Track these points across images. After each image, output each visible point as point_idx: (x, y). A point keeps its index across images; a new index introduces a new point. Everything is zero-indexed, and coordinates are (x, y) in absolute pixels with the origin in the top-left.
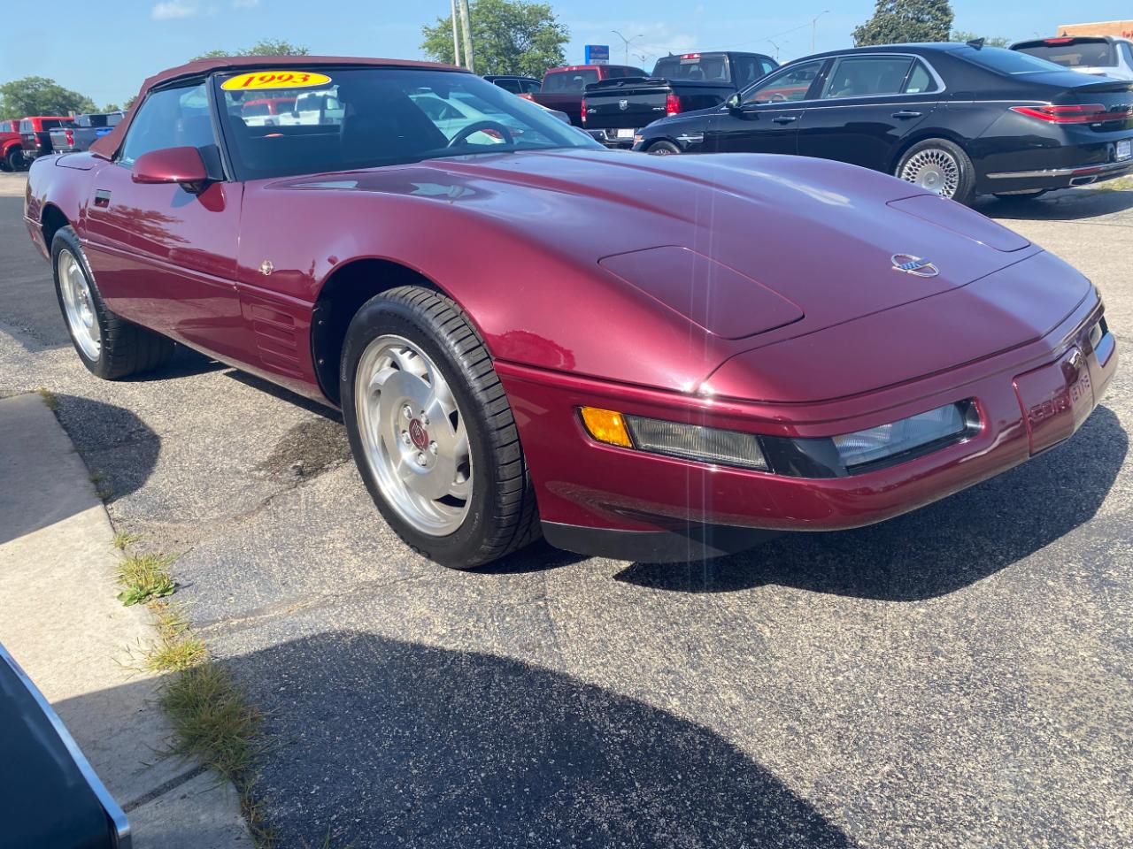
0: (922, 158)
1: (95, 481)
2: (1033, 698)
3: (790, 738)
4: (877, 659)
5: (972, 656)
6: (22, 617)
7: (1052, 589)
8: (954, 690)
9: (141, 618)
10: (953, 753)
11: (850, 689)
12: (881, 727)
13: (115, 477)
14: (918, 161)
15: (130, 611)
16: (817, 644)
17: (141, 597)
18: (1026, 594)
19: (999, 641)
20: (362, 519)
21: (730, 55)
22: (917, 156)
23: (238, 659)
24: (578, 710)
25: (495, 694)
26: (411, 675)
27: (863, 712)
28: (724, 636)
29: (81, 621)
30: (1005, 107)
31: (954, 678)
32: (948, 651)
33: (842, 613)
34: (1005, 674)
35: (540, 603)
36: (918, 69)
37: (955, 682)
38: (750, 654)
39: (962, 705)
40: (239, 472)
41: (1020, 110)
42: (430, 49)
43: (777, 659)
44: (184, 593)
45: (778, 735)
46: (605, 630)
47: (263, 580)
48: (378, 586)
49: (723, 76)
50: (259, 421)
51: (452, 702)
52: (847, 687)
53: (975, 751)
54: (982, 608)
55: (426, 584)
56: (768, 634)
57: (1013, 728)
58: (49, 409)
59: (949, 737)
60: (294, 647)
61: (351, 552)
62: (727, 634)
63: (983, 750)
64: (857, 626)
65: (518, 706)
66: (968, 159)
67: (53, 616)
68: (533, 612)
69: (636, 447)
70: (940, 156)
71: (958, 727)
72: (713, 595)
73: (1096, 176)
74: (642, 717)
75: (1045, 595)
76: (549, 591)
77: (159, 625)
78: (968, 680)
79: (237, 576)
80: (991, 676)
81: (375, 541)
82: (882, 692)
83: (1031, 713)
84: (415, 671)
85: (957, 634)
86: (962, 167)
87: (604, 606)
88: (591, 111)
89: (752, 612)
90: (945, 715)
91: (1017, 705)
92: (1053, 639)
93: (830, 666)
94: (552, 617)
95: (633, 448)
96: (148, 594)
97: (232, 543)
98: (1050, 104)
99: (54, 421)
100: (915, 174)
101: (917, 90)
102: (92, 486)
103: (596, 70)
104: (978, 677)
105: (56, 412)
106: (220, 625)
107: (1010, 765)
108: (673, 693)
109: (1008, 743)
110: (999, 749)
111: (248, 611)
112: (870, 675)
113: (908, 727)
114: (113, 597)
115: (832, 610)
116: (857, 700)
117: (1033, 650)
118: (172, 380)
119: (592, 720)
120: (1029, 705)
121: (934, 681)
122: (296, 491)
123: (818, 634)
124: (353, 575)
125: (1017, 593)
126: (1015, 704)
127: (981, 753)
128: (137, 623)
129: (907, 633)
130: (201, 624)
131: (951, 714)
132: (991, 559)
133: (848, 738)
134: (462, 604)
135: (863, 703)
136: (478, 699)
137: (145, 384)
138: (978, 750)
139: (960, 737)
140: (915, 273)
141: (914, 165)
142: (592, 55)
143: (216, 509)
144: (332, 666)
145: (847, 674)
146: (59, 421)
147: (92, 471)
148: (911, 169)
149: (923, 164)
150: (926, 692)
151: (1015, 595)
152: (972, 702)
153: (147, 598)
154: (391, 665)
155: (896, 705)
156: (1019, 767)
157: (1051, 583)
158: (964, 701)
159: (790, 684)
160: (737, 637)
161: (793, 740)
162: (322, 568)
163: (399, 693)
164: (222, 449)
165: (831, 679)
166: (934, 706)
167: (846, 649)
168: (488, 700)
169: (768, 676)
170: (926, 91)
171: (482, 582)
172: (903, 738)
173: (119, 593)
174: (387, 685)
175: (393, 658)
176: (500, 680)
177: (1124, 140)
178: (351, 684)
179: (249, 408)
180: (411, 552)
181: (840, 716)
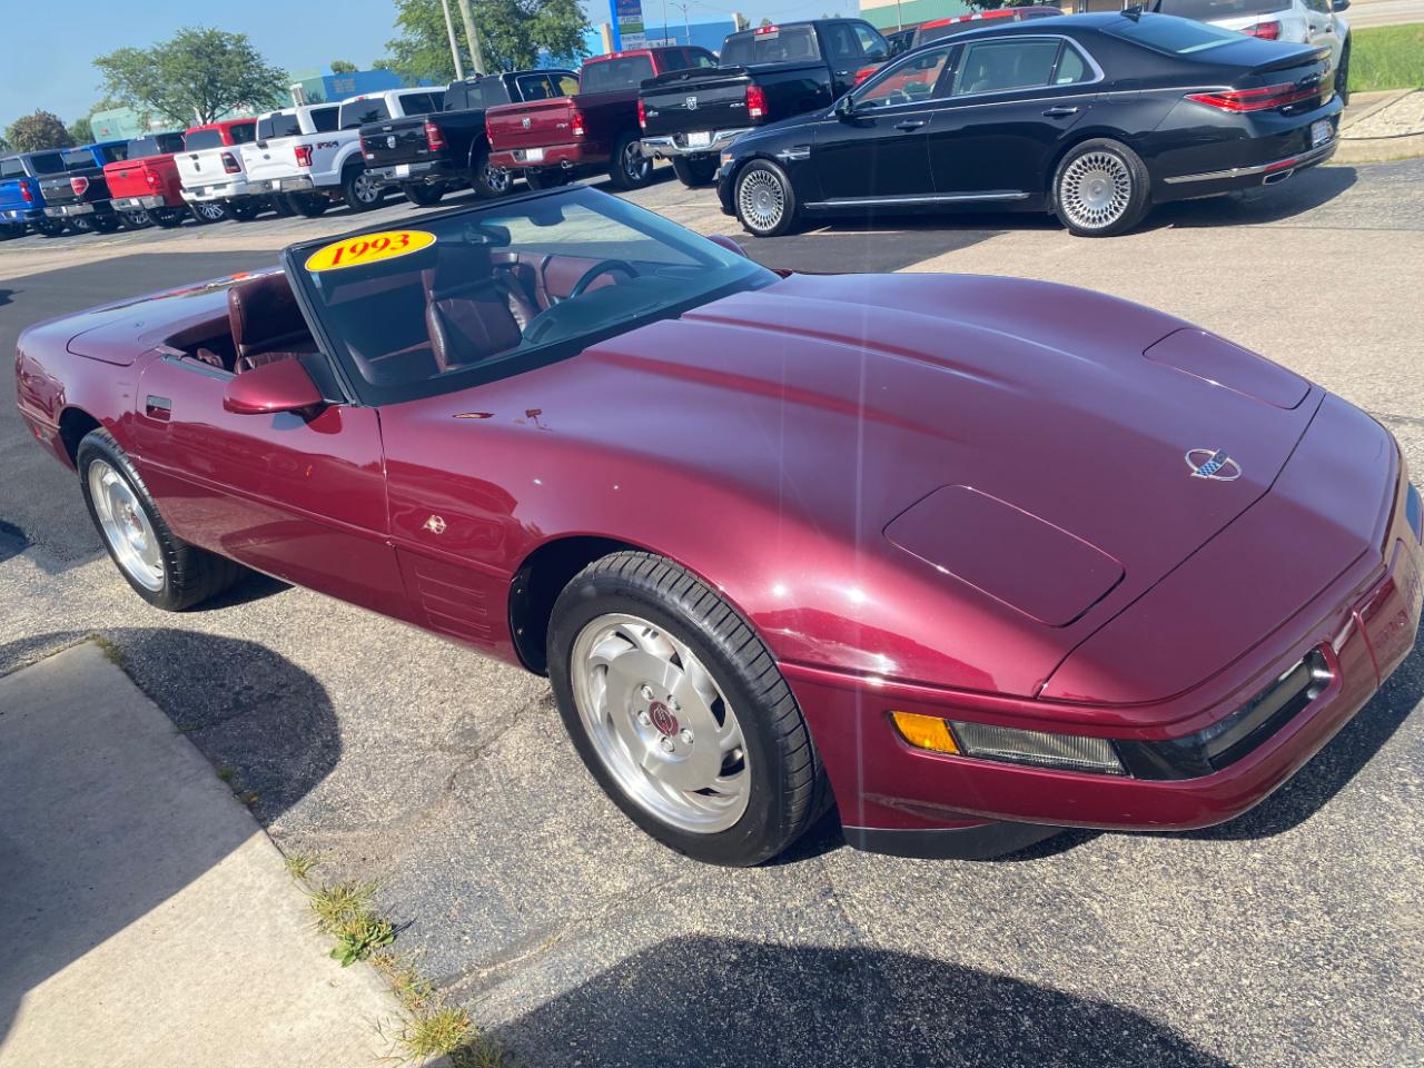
0: (1084, 163)
1: (226, 778)
2: (1406, 964)
3: (1166, 1054)
4: (1229, 932)
5: (1328, 913)
6: (226, 999)
7: (1388, 807)
8: (1321, 963)
9: (370, 983)
10: (1342, 1050)
11: (1211, 977)
12: (1259, 1025)
13: (247, 768)
14: (1079, 167)
15: (353, 975)
16: (1157, 919)
17: (357, 952)
18: (1362, 817)
19: (1351, 888)
20: (576, 799)
21: (815, 24)
22: (1078, 162)
23: (510, 1028)
24: (923, 1047)
25: (824, 1038)
26: (719, 1024)
27: (1233, 1008)
28: (1052, 921)
29: (300, 996)
30: (1179, 96)
31: (1317, 947)
32: (1299, 909)
33: (1172, 872)
34: (1369, 935)
35: (831, 901)
36: (1068, 54)
37: (1320, 952)
38: (1088, 942)
39: (1335, 983)
40: (398, 742)
41: (1197, 98)
42: (409, 25)
43: (1120, 945)
44: (407, 938)
45: (1152, 1053)
46: (917, 930)
47: (493, 906)
48: (632, 899)
49: (810, 53)
50: (391, 656)
51: (780, 1057)
52: (1207, 976)
53: (1364, 1044)
54: (1321, 845)
55: (688, 889)
56: (1100, 911)
57: (1397, 1007)
58: (115, 667)
59: (1333, 1029)
60: (568, 1000)
61: (581, 850)
62: (1054, 916)
63: (1373, 1042)
64: (1194, 888)
65: (855, 1052)
66: (1138, 158)
67: (262, 993)
68: (827, 915)
69: (964, 753)
70: (1106, 160)
71: (1339, 1014)
72: (1023, 863)
73: (1292, 170)
74: (997, 1048)
75: (1383, 816)
76: (834, 882)
77: (396, 990)
78: (1333, 948)
79: (460, 904)
80: (1355, 939)
81: (605, 831)
82: (1247, 977)
83: (1409, 985)
84: (723, 1019)
85: (1304, 885)
86: (1133, 171)
87: (904, 895)
88: (651, 114)
89: (1073, 882)
90: (1321, 999)
91: (1392, 975)
92: (1407, 879)
93: (1180, 947)
94: (851, 919)
95: (961, 755)
96: (365, 945)
97: (431, 854)
98: (1230, 89)
99: (131, 686)
100: (1077, 183)
101: (1070, 80)
102: (224, 786)
103: (647, 57)
104: (1342, 942)
105: (126, 671)
106: (468, 979)
107: (1404, 1056)
108: (1020, 1009)
109: (1396, 1028)
110: (1389, 1037)
111: (493, 956)
112: (1227, 956)
113: (1287, 1021)
114: (324, 956)
115: (1160, 867)
116: (1223, 992)
117: (1390, 897)
118: (256, 603)
119: (945, 1060)
120: (1405, 974)
121: (1297, 954)
122: (479, 765)
123: (1154, 904)
124: (598, 886)
125: (1352, 818)
126: (1389, 974)
127: (1371, 1046)
128: (369, 990)
129: (1250, 891)
130: (446, 981)
131: (1327, 997)
132: (1312, 772)
133: (1227, 1046)
134: (740, 915)
135: (1230, 995)
136: (807, 1047)
137: (221, 612)
138: (1368, 1042)
139: (1345, 1027)
140: (1215, 477)
141: (1075, 172)
142: (620, 10)
143: (392, 803)
144: (623, 1022)
145: (1201, 957)
146: (138, 685)
147: (214, 761)
148: (1072, 178)
149: (1086, 171)
150: (1293, 971)
151: (1352, 822)
152: (1345, 978)
153: (366, 951)
154: (691, 1012)
155: (1265, 993)
156: (1414, 1058)
157: (1385, 799)
158: (1336, 978)
159: (1144, 978)
160: (1067, 920)
161: (1170, 1056)
162: (558, 880)
163: (716, 1052)
164: (362, 707)
165: (1187, 966)
166: (1306, 989)
167: (1191, 922)
168: (819, 1047)
169: (1116, 971)
170: (1081, 80)
171: (753, 878)
172: (1286, 1038)
173: (331, 949)
174: (696, 1043)
175: (690, 1003)
176: (824, 1019)
177: (1319, 120)
178: (655, 1045)
179: (369, 637)
180: (654, 843)
181: (1211, 1017)
